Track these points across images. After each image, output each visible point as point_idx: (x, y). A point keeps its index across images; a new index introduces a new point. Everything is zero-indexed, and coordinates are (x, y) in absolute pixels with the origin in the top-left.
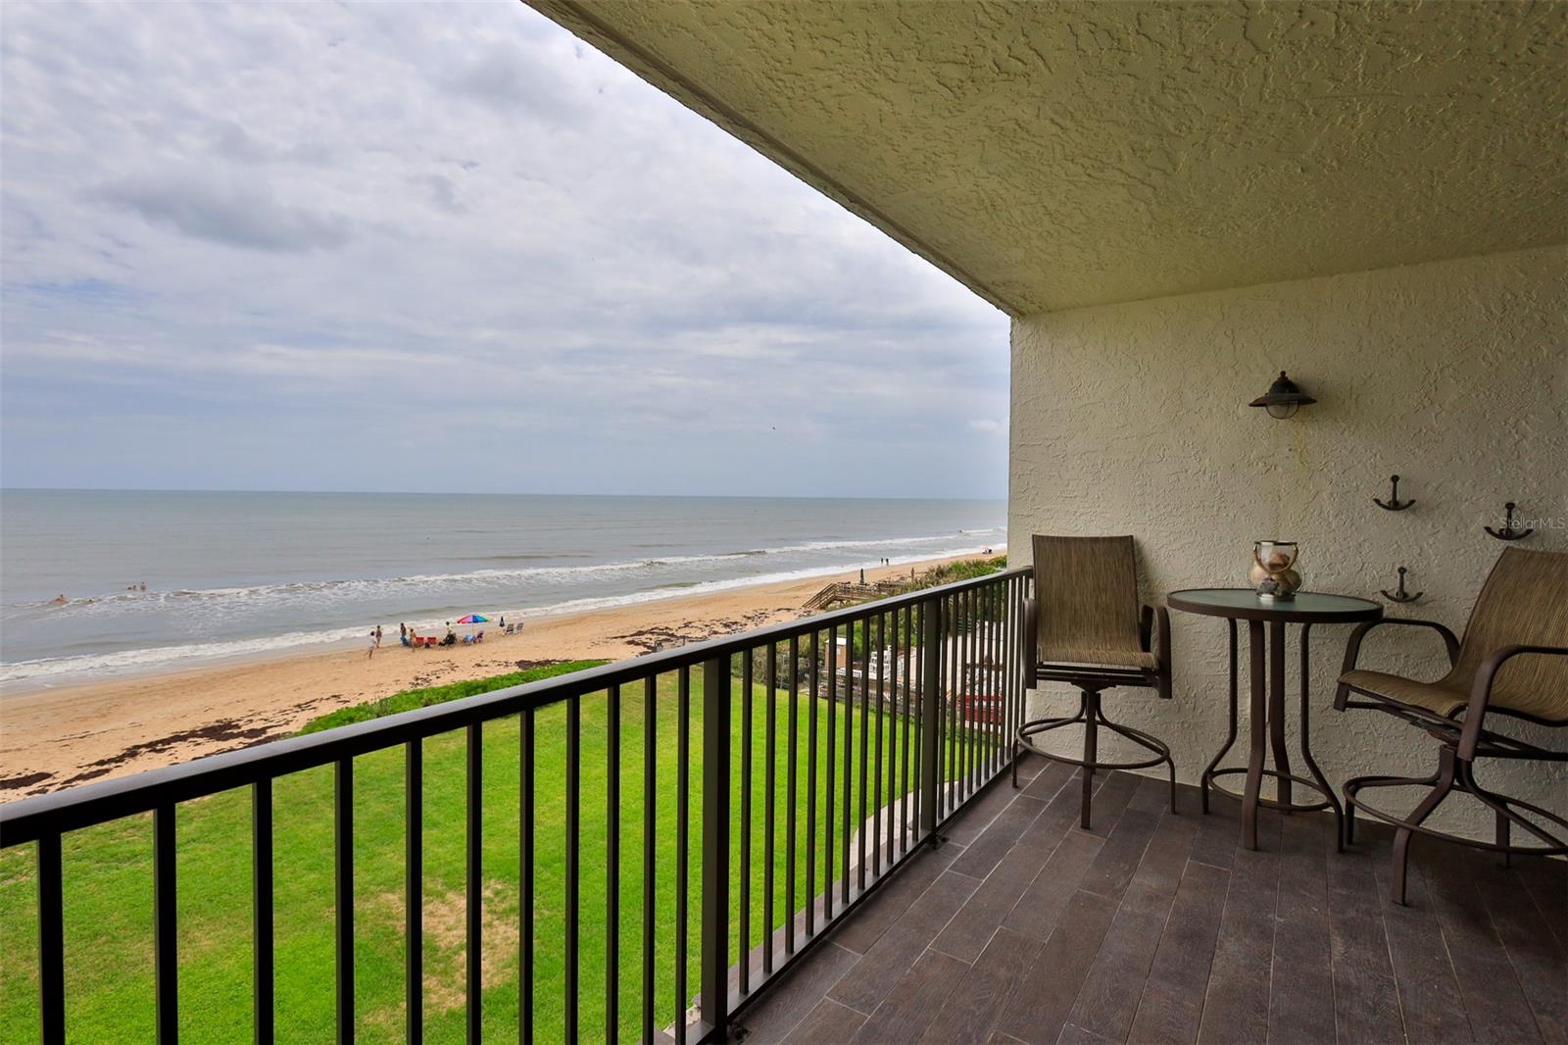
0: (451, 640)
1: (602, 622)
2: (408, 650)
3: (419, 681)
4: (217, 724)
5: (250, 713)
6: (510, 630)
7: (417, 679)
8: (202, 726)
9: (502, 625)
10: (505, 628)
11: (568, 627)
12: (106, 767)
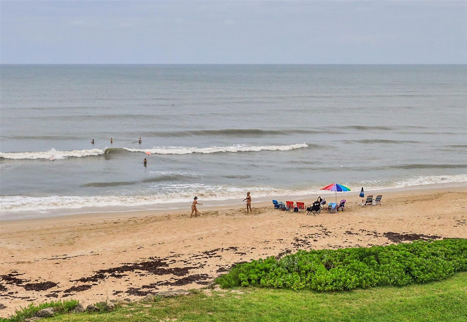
0: (316, 208)
1: (460, 200)
2: (278, 212)
3: (300, 242)
4: (151, 261)
5: (172, 255)
6: (369, 201)
7: (297, 240)
8: (141, 261)
9: (362, 196)
10: (365, 198)
11: (426, 202)
12: (87, 283)
